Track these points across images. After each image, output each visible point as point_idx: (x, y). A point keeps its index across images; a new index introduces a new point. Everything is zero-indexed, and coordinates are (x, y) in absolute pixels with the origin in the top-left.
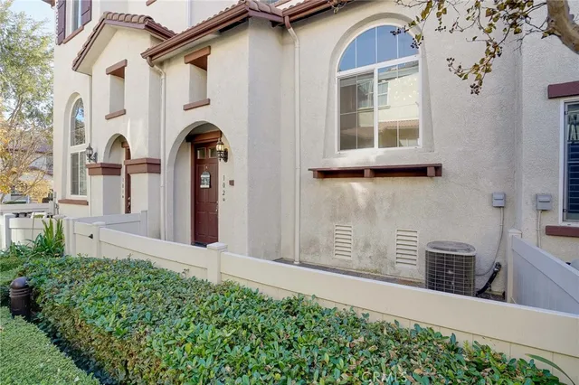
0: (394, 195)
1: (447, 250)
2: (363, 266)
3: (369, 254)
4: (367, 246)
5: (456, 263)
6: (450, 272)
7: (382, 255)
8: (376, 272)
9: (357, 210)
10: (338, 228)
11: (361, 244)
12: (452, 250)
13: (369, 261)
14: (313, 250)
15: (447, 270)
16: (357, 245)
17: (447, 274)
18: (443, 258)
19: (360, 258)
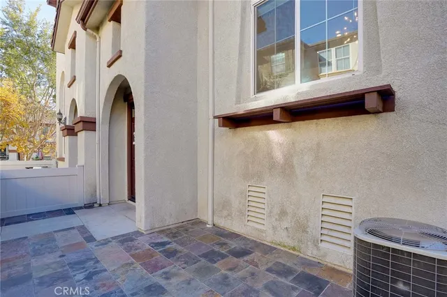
0: (318, 144)
1: (397, 241)
2: (278, 240)
3: (285, 224)
4: (283, 213)
5: (416, 272)
6: (401, 286)
7: (302, 228)
8: (294, 249)
9: (273, 165)
10: (251, 189)
11: (276, 210)
12: (406, 243)
13: (284, 234)
14: (225, 213)
15: (394, 281)
16: (271, 212)
17: (394, 289)
18: (387, 256)
19: (274, 228)
